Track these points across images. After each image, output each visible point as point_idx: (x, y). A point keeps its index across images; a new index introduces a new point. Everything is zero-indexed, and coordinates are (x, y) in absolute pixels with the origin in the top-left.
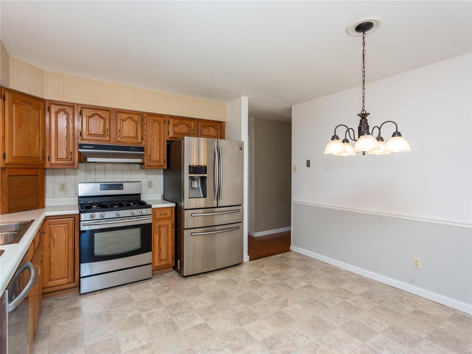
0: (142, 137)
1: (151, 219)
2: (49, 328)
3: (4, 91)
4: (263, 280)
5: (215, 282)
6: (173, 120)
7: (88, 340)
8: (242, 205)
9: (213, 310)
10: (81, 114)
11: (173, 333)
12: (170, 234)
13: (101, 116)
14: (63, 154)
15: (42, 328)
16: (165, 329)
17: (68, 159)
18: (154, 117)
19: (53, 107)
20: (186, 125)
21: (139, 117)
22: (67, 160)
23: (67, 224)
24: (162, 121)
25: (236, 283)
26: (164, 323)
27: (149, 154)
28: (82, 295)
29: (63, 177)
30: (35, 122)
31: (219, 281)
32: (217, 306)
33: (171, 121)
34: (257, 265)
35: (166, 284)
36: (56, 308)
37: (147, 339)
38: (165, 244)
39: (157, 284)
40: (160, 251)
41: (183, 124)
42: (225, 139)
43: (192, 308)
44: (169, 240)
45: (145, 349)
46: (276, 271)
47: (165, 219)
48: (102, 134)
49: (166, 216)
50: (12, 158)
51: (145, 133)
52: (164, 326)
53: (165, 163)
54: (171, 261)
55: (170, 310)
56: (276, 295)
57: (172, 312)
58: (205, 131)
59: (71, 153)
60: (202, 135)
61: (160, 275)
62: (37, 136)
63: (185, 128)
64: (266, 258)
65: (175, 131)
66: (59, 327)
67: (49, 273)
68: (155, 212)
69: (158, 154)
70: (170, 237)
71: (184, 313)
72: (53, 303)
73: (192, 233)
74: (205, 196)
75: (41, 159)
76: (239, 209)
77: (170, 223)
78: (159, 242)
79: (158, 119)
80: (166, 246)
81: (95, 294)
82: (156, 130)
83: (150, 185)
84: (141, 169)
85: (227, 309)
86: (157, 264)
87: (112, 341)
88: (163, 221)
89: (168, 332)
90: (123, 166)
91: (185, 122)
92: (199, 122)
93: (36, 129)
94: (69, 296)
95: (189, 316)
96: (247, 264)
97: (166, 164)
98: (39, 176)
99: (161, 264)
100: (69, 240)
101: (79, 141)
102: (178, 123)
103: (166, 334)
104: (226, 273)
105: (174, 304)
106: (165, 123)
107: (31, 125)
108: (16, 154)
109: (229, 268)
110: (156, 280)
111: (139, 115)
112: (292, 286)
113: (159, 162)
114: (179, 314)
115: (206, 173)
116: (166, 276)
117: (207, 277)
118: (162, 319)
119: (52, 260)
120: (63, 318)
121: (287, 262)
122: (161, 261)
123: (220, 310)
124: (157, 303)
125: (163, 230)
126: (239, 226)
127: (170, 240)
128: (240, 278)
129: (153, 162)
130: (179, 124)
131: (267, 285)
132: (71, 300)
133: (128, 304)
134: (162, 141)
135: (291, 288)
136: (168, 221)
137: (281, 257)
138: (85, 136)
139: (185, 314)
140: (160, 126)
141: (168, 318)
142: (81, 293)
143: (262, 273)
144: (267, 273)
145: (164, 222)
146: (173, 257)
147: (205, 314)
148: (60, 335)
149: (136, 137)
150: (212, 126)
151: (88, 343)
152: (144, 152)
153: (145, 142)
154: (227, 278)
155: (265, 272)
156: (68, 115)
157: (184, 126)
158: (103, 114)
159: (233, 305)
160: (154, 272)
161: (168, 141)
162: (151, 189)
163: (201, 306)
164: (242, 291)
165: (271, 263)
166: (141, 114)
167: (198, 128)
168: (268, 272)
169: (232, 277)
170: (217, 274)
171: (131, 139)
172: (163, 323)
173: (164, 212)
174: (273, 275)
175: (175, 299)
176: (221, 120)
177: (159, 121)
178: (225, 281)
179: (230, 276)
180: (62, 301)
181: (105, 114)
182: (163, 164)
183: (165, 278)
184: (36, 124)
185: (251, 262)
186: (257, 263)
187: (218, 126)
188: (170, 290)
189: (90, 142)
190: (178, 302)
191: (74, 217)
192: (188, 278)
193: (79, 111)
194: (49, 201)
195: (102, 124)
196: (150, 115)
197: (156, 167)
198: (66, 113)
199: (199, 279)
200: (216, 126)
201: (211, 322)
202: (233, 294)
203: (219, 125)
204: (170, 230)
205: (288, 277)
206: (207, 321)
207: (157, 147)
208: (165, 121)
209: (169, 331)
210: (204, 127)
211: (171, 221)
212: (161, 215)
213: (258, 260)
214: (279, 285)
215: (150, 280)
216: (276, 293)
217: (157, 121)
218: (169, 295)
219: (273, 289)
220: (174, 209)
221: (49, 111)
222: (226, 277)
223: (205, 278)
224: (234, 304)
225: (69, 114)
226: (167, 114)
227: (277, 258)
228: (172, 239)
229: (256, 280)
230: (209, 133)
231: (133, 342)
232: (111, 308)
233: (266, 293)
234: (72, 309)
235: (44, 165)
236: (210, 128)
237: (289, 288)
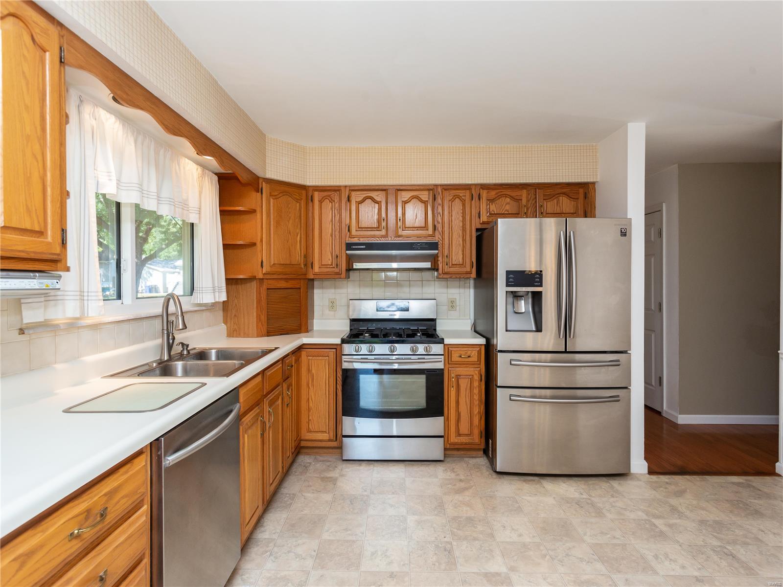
0: (435, 226)
1: (443, 362)
2: (293, 497)
3: (262, 183)
4: (670, 526)
5: (554, 498)
6: (488, 192)
7: (328, 531)
8: (628, 352)
9: (531, 553)
10: (349, 201)
11: (445, 570)
12: (476, 391)
13: (375, 200)
14: (328, 259)
15: (287, 494)
16: (435, 558)
17: (334, 265)
18: (454, 191)
19: (316, 194)
20: (512, 198)
21: (429, 195)
22: (331, 266)
23: (328, 358)
24: (467, 196)
25: (599, 513)
26: (437, 546)
27: (446, 253)
28: (345, 462)
29: (333, 291)
30: (296, 217)
31: (563, 499)
32: (542, 548)
33: (484, 194)
34: (666, 488)
35: (462, 477)
36: (310, 471)
37: (402, 563)
38: (467, 408)
39: (449, 473)
40: (458, 418)
41: (506, 196)
42: (595, 217)
43: (492, 536)
44: (475, 401)
45: (393, 580)
46: (714, 514)
47: (467, 365)
48: (376, 227)
49: (470, 359)
50: (270, 266)
51: (440, 220)
52: (435, 551)
53: (473, 267)
54: (477, 438)
55: (454, 526)
56: (696, 574)
57: (456, 530)
58: (550, 206)
59: (337, 257)
60: (545, 214)
61: (458, 459)
62: (297, 236)
63: (508, 203)
64: (697, 478)
65: (491, 210)
66: (304, 499)
67: (308, 421)
68: (450, 351)
69: (461, 253)
70: (476, 397)
71: (475, 539)
72: (310, 463)
73: (511, 395)
74: (539, 329)
75: (303, 266)
76: (618, 361)
77: (477, 372)
78: (458, 402)
79: (461, 193)
80: (469, 412)
81: (360, 465)
82: (458, 213)
83: (452, 305)
84: (437, 280)
85: (562, 562)
86: (453, 439)
87: (355, 546)
88: (464, 367)
89: (437, 564)
90: (411, 274)
91: (508, 192)
92: (537, 190)
93: (297, 226)
94: (330, 459)
95: (483, 549)
96: (639, 480)
97: (474, 270)
98: (301, 289)
99: (459, 441)
100: (330, 380)
101: (347, 239)
102: (496, 196)
103: (433, 566)
104: (583, 487)
105: (464, 518)
106: (472, 200)
107: (291, 222)
108: (274, 261)
109: (594, 479)
110: (450, 467)
111: (429, 190)
112: (753, 565)
113: (462, 266)
114: (466, 538)
115: (541, 286)
116: (468, 463)
117: (542, 484)
118: (436, 537)
119: (311, 405)
120: (312, 488)
121: (756, 501)
122: (460, 435)
123: (546, 559)
124: (439, 506)
125: (464, 383)
126: (618, 396)
127: (477, 403)
128: (613, 506)
129: (453, 266)
130: (499, 197)
131: (678, 542)
132: (330, 465)
133: (396, 494)
134: (468, 232)
135: (750, 571)
136: (472, 369)
137: (743, 483)
138: (354, 232)
139: (477, 542)
140: (464, 205)
141: (446, 539)
142: (344, 459)
143: (674, 509)
144: (688, 513)
145: (466, 369)
146: (481, 432)
147: (513, 557)
148: (302, 511)
149: (425, 227)
150: (564, 193)
151: (326, 536)
152: (437, 249)
153: (440, 234)
154: (584, 498)
155: (682, 509)
156: (333, 204)
157: (508, 200)
158: (377, 196)
159: (578, 558)
160: (448, 452)
161: (477, 230)
162: (452, 312)
163: (511, 537)
164: (609, 536)
165: (707, 493)
166: (434, 189)
167: (536, 202)
168: (691, 511)
169: (596, 500)
170: (564, 485)
171: (417, 230)
172: (435, 545)
173: (466, 353)
174: (702, 522)
175: (468, 508)
176: (586, 181)
177: (463, 196)
178: (576, 503)
179: (590, 496)
180: (321, 463)
181: (379, 196)
182: (469, 270)
183: (465, 466)
184: (297, 220)
185: (652, 476)
186: (667, 483)
187: (579, 193)
188: (467, 490)
189: (361, 239)
190: (473, 515)
191: (336, 349)
192: (505, 476)
193: (347, 196)
194: (317, 324)
195: (376, 211)
196: (447, 188)
197: (457, 275)
198: (332, 201)
199: (524, 484)
200: (574, 193)
201: (519, 576)
202: (585, 534)
203: (581, 191)
204: (476, 384)
205: (748, 540)
206: (513, 571)
207: (459, 241)
208: (472, 194)
209: (440, 564)
210: (548, 198)
211: (479, 369)
212: (460, 356)
213: (673, 476)
214: (714, 550)
215: (441, 463)
216: (699, 569)
217: (457, 197)
218: (461, 499)
219: (693, 556)
220: (483, 348)
221: (312, 201)
222: (582, 494)
223: (538, 486)
224: (581, 557)
225: (334, 201)
226: (476, 182)
227: (728, 483)
228: (480, 400)
229: (653, 520)
230: (558, 208)
231: (380, 560)
232: (372, 493)
233: (671, 560)
234: (327, 478)
235: (306, 274)
236: (561, 198)
237: (742, 567)
